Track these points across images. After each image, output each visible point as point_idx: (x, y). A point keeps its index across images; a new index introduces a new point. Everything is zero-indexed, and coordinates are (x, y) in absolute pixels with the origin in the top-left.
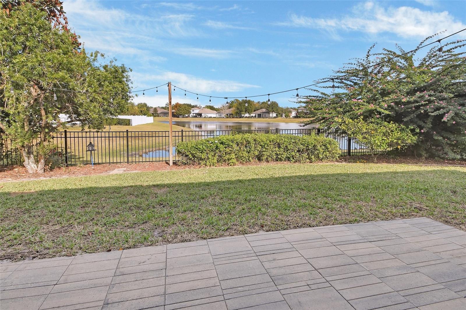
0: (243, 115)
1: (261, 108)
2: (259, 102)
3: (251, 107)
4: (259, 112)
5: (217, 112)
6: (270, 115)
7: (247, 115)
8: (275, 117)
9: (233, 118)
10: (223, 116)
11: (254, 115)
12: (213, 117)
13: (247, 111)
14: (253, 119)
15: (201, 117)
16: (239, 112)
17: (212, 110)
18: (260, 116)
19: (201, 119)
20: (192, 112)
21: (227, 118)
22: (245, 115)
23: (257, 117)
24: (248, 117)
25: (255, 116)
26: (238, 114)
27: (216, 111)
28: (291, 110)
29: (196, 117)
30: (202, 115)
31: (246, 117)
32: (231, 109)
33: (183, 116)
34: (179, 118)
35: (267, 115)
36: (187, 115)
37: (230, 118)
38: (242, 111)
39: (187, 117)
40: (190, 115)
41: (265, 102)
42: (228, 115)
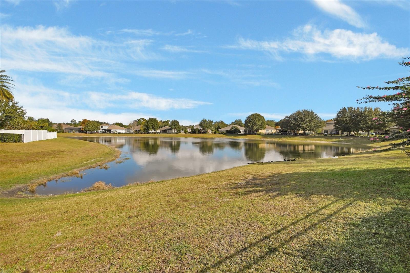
0: (150, 131)
1: (165, 126)
2: (161, 121)
3: (157, 125)
4: (163, 129)
5: (126, 129)
6: (172, 131)
7: (153, 131)
8: (176, 133)
9: (141, 133)
10: (132, 132)
11: (159, 131)
12: (123, 133)
13: (153, 128)
14: (158, 134)
15: (110, 132)
16: (147, 129)
17: (121, 126)
18: (164, 132)
19: (110, 134)
20: (101, 128)
21: (136, 133)
22: (152, 131)
23: (162, 133)
24: (155, 133)
25: (161, 132)
26: (146, 130)
27: (125, 127)
28: (187, 127)
29: (105, 132)
30: (112, 131)
31: (153, 133)
32: (139, 126)
33: (92, 131)
34: (87, 133)
35: (170, 131)
36: (96, 131)
37: (139, 134)
38: (149, 128)
39: (96, 133)
40: (99, 131)
41: (167, 121)
42: (136, 131)
